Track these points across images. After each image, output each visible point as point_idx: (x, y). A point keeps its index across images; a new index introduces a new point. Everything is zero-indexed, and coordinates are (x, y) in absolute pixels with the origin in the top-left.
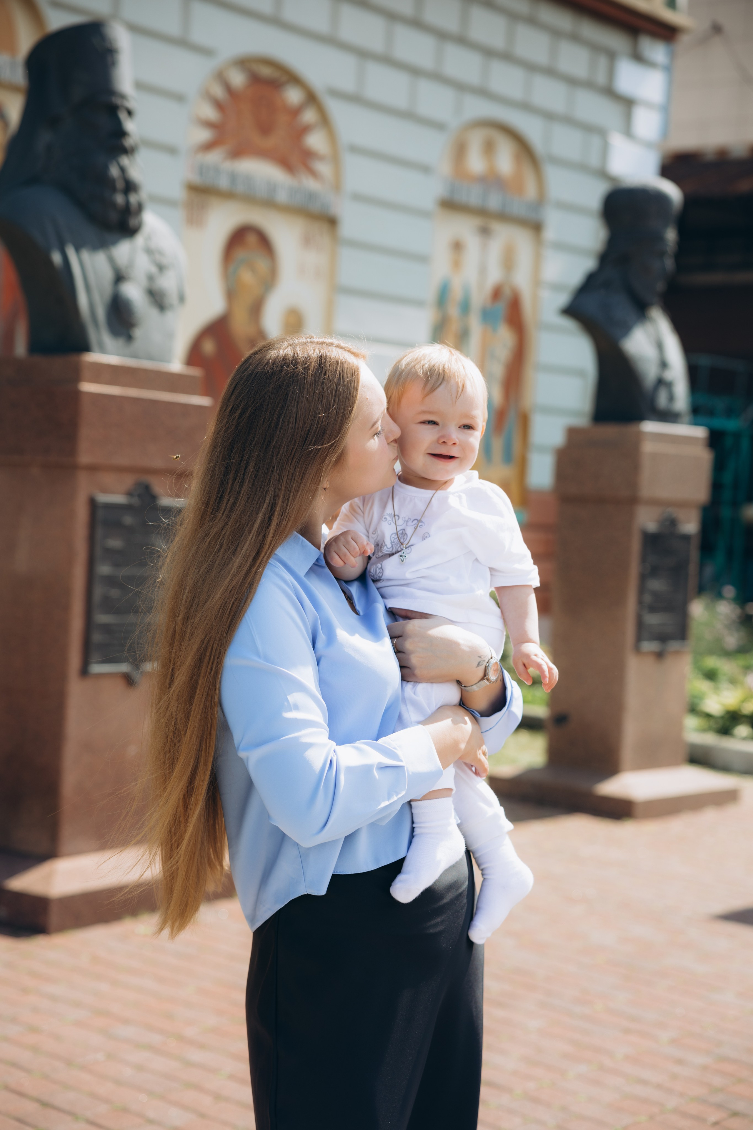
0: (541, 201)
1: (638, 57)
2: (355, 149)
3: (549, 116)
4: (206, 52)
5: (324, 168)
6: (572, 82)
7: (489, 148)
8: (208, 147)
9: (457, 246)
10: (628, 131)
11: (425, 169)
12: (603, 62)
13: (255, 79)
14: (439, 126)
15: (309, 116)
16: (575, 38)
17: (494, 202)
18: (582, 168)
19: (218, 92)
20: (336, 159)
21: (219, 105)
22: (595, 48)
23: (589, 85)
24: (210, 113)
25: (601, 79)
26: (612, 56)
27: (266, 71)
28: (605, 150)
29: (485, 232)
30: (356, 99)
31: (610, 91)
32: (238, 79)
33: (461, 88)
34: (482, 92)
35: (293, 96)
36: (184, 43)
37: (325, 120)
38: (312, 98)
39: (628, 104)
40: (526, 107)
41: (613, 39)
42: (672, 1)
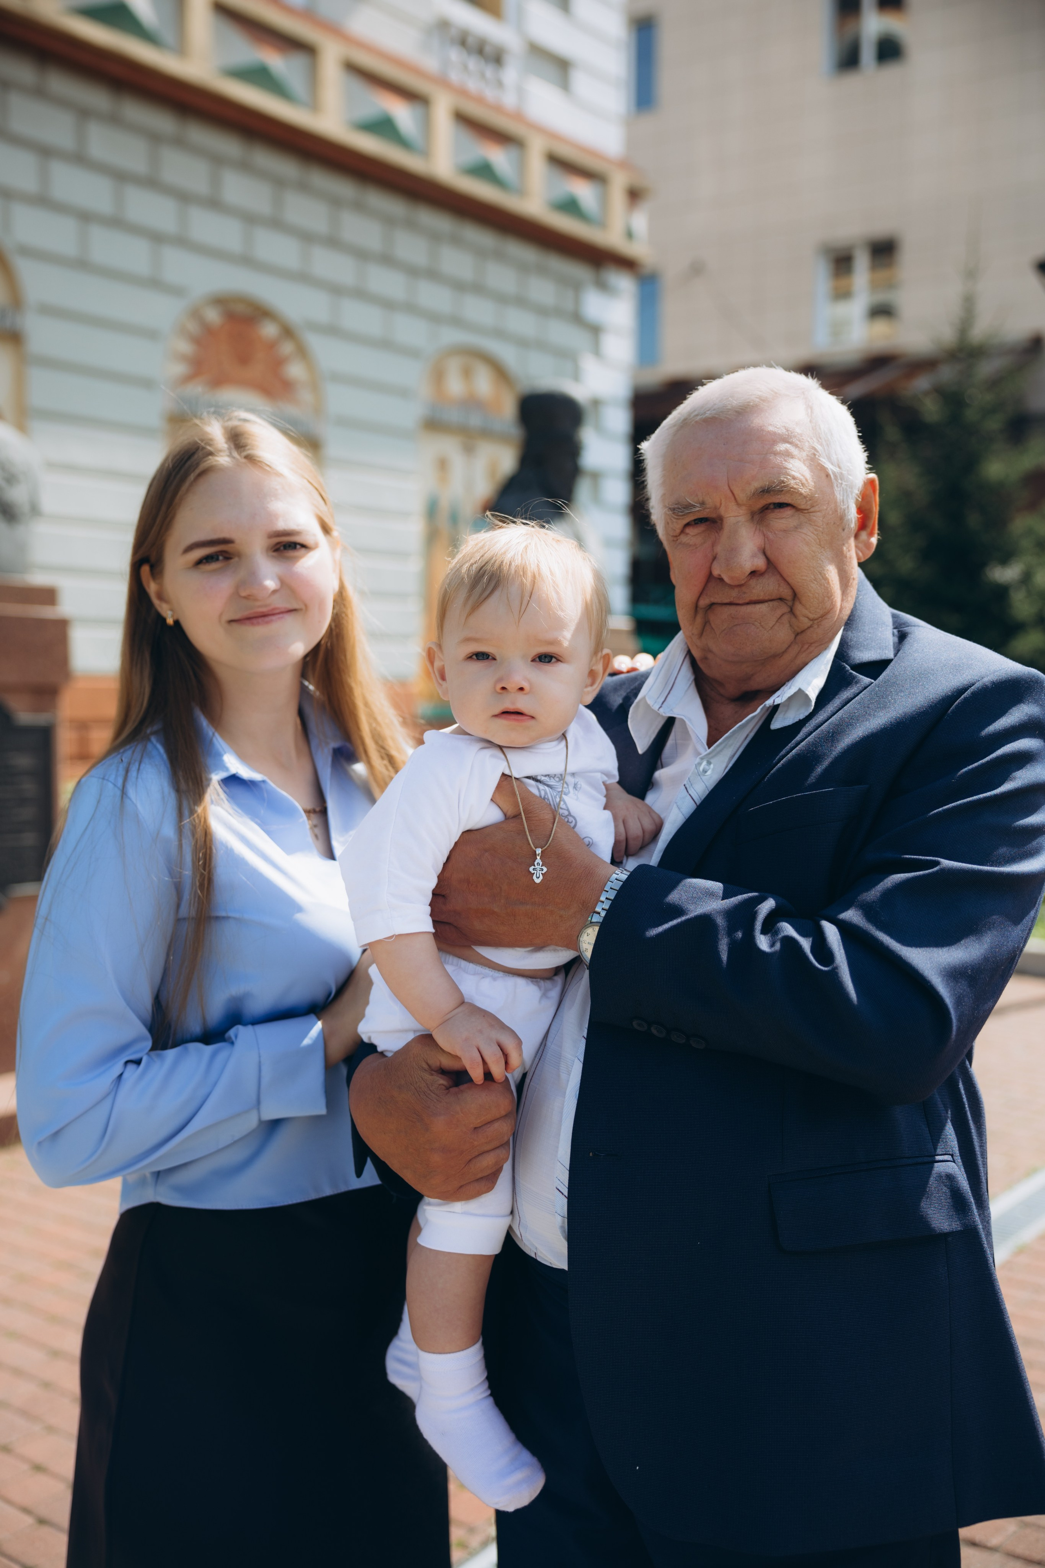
1: (602, 285)
2: (336, 377)
3: (523, 343)
4: (177, 291)
5: (306, 396)
6: (541, 311)
7: (467, 373)
8: (188, 379)
9: (443, 465)
10: (597, 353)
11: (405, 393)
12: (568, 292)
13: (231, 316)
14: (414, 353)
15: (287, 348)
16: (542, 270)
17: (475, 421)
19: (194, 328)
20: (315, 386)
21: (197, 341)
22: (562, 280)
23: (558, 312)
24: (185, 347)
25: (568, 307)
26: (577, 287)
27: (240, 309)
28: (577, 372)
29: (469, 450)
30: (332, 331)
31: (577, 319)
32: (213, 316)
33: (434, 318)
34: (456, 321)
35: (269, 330)
36: (155, 284)
37: (302, 352)
38: (288, 332)
39: (595, 330)
40: (499, 334)
41: (577, 271)
42: (629, 235)
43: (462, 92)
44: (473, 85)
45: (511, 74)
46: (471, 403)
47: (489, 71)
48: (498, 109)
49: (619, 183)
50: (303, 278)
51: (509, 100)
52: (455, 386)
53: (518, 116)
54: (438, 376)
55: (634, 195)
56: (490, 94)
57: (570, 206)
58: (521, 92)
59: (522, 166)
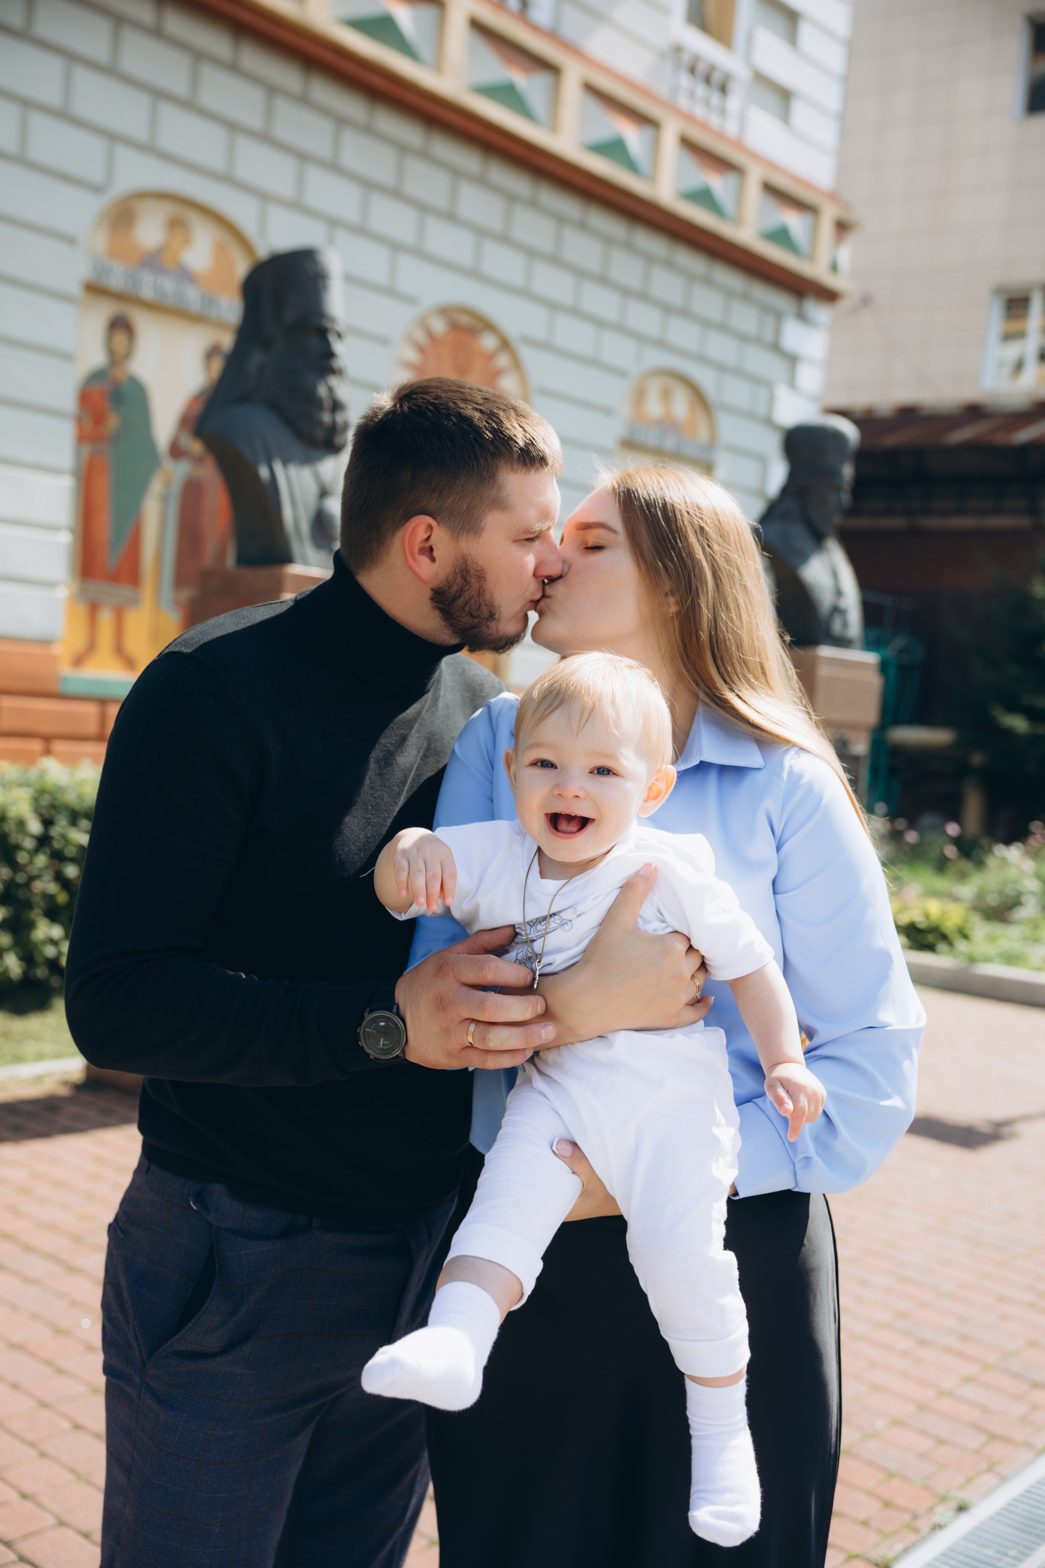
0: (712, 444)
1: (802, 317)
2: (545, 392)
3: (722, 368)
4: (409, 300)
6: (743, 338)
7: (666, 395)
10: (792, 383)
11: (607, 411)
12: (770, 321)
13: (454, 326)
14: (620, 373)
15: (503, 360)
16: (746, 298)
17: (670, 443)
18: (750, 415)
19: (420, 336)
21: (421, 349)
22: (765, 309)
23: (758, 341)
24: (411, 355)
25: (769, 335)
26: (779, 317)
27: (464, 319)
28: (771, 400)
30: (546, 346)
31: (776, 348)
32: (439, 326)
33: (642, 339)
34: (661, 344)
35: (489, 342)
36: (390, 292)
37: (517, 365)
38: (505, 345)
39: (792, 360)
40: (700, 358)
41: (780, 300)
42: (834, 268)
43: (689, 118)
44: (699, 112)
45: (734, 102)
46: (668, 424)
47: (715, 98)
48: (721, 136)
49: (829, 215)
50: (525, 293)
51: (731, 128)
52: (654, 408)
53: (739, 144)
54: (639, 396)
55: (842, 227)
56: (715, 121)
57: (781, 236)
58: (743, 120)
59: (740, 194)
